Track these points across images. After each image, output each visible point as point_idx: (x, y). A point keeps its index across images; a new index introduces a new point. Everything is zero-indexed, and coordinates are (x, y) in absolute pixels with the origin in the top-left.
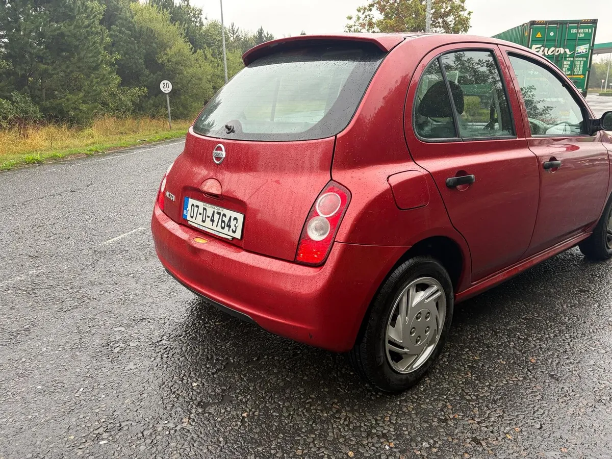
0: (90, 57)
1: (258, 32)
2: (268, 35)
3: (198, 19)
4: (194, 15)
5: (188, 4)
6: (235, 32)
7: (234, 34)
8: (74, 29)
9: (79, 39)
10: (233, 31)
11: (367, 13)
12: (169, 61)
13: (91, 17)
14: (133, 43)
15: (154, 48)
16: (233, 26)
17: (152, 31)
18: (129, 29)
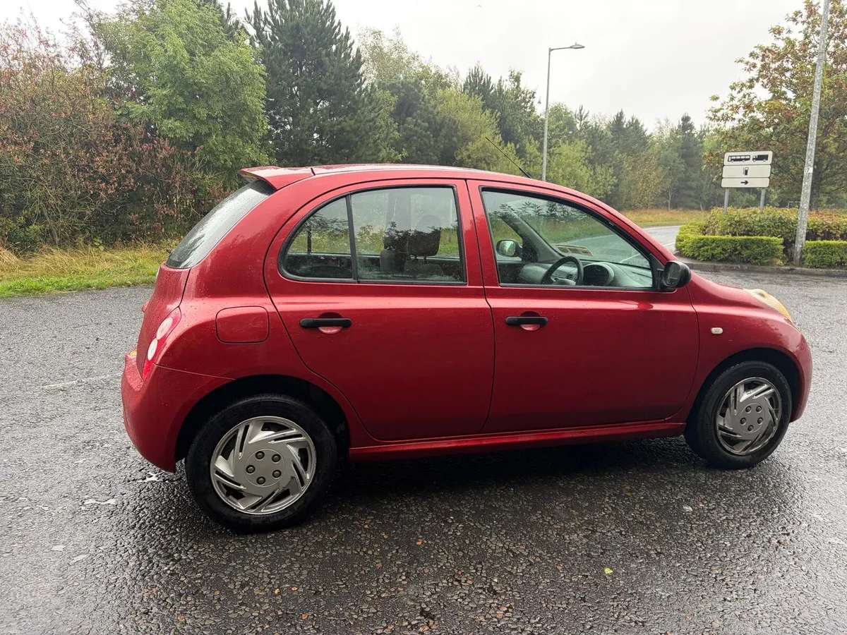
0: (369, 155)
1: (617, 116)
2: (633, 119)
3: (529, 104)
4: (524, 99)
5: (518, 86)
6: (583, 117)
7: (581, 120)
8: (354, 124)
9: (359, 135)
10: (581, 116)
11: (745, 91)
12: (469, 157)
13: (377, 110)
14: (428, 137)
15: (454, 142)
16: (581, 110)
17: (455, 122)
18: (428, 121)
